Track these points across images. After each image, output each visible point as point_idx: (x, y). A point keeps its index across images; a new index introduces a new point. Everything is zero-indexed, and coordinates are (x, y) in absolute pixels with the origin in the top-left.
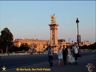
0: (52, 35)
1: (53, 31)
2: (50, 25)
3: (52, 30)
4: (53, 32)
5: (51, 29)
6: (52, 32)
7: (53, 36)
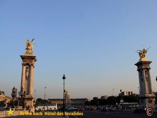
0: (24, 77)
1: (27, 68)
2: (23, 58)
3: (25, 67)
4: (28, 70)
5: (23, 65)
6: (24, 70)
7: (26, 77)
